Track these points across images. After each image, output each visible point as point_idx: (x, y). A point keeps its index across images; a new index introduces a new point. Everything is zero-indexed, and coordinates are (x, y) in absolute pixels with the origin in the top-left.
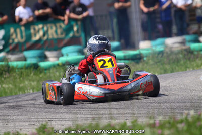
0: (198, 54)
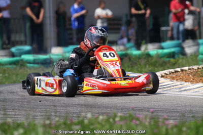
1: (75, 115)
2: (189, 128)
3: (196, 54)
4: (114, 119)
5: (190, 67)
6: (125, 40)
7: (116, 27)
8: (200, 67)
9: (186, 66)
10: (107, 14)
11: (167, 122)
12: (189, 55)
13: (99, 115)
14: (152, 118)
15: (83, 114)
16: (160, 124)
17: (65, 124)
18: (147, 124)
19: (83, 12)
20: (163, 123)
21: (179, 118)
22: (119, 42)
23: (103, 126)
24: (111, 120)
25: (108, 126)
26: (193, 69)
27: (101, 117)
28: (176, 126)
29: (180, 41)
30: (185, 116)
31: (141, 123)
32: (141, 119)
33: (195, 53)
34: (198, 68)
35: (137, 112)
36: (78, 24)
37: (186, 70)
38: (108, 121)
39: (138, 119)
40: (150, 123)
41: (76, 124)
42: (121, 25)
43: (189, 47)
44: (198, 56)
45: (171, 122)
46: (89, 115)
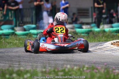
0: (80, 35)
1: (60, 66)
4: (83, 69)
14: (106, 69)
17: (54, 71)
18: (102, 72)
19: (67, 5)
20: (112, 72)
23: (77, 73)
27: (75, 68)
32: (99, 69)
45: (117, 71)
46: (69, 66)
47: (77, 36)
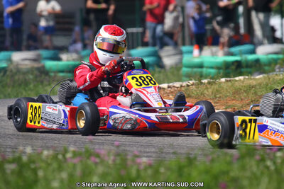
1: (8, 150)
2: (168, 169)
3: (178, 67)
4: (64, 156)
5: (171, 84)
6: (79, 46)
7: (67, 26)
8: (184, 84)
9: (164, 83)
10: (53, 9)
11: (138, 160)
12: (168, 68)
13: (43, 150)
14: (118, 155)
15: (21, 148)
16: (129, 162)
18: (110, 162)
20: (133, 161)
21: (154, 155)
22: (71, 48)
23: (49, 165)
24: (60, 157)
25: (55, 165)
26: (174, 86)
27: (46, 153)
28: (150, 166)
29: (157, 48)
30: (162, 153)
31: (102, 161)
32: (102, 156)
33: (177, 64)
34: (181, 86)
35: (97, 146)
36: (14, 21)
37: (164, 89)
38: (55, 157)
39: (98, 156)
40: (114, 161)
41: (10, 162)
42: (73, 24)
43: (168, 56)
44: (180, 68)
45: (144, 160)
46: (29, 150)
47: (47, 78)
